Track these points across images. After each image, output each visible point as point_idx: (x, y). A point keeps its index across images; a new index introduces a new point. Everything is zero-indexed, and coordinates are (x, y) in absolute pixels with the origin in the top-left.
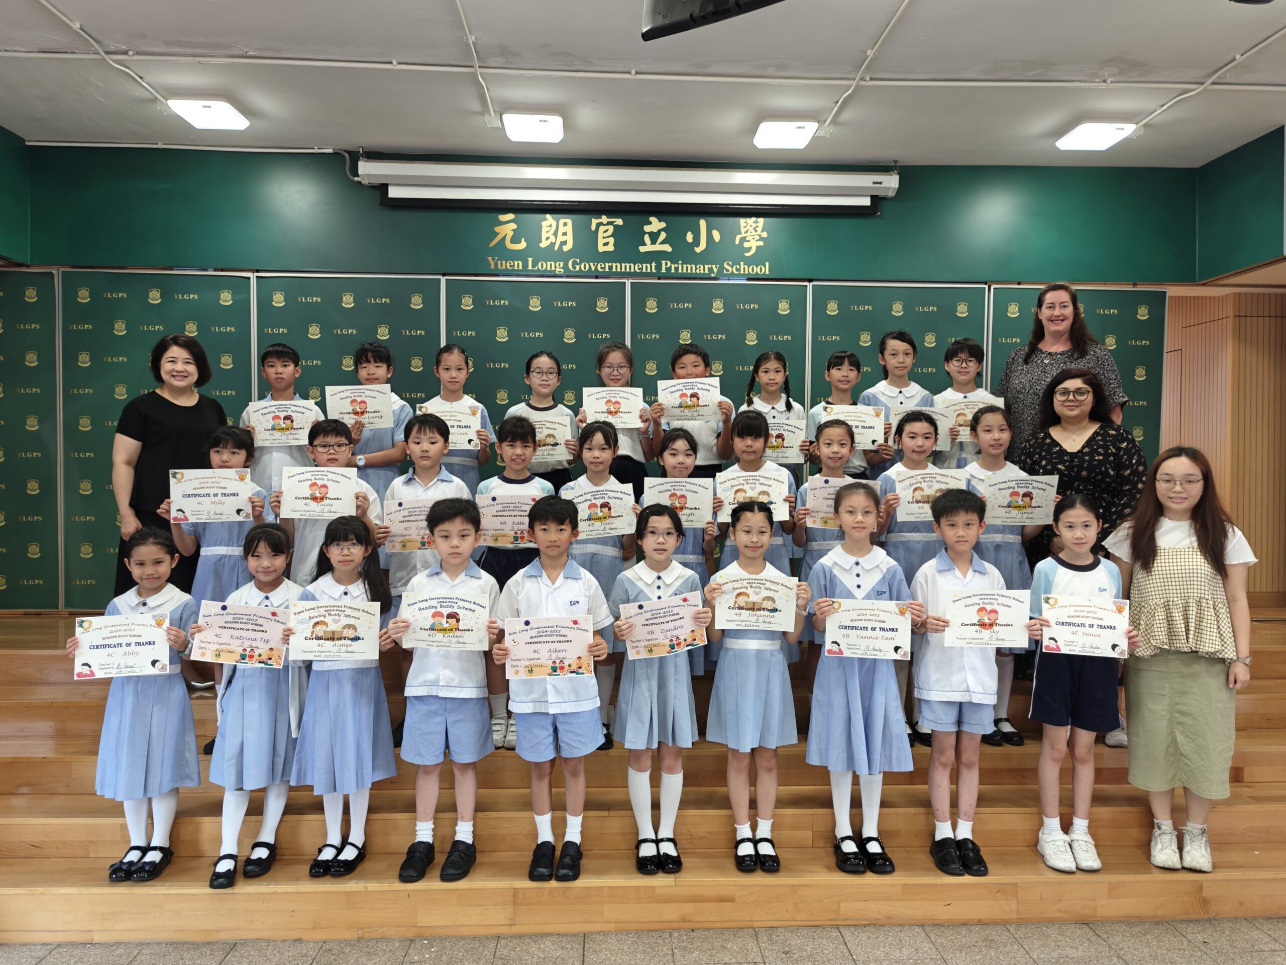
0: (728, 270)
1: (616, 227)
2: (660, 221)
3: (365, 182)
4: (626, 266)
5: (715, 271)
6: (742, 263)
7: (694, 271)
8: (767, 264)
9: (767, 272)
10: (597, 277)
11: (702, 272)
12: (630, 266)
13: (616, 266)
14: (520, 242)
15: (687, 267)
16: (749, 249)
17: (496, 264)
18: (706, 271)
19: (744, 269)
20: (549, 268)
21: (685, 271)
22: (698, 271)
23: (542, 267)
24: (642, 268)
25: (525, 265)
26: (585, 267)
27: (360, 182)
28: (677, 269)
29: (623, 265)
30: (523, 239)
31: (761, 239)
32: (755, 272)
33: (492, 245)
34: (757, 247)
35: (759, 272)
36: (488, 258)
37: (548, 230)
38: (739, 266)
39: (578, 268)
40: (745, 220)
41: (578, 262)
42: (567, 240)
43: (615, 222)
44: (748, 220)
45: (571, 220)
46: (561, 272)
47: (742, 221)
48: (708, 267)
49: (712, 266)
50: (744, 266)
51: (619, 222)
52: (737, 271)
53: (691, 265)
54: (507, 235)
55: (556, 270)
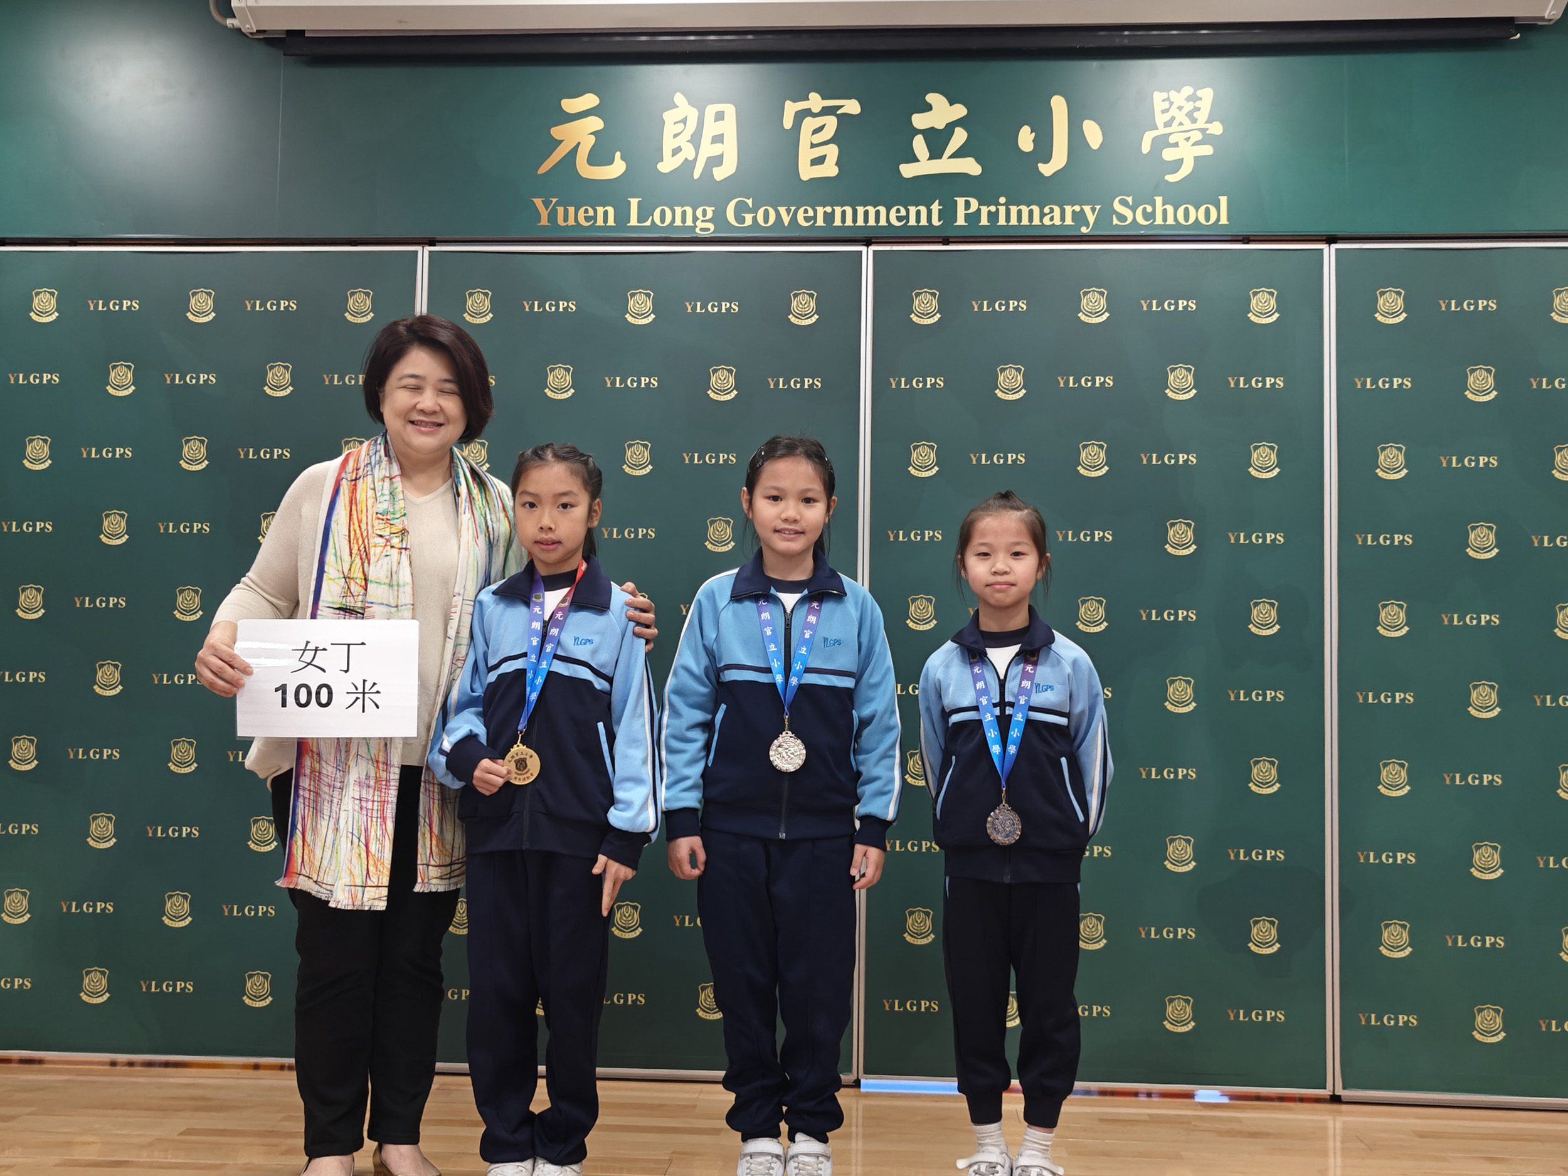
0: (1122, 218)
1: (843, 120)
2: (951, 105)
3: (250, 27)
4: (866, 213)
5: (1091, 218)
6: (1159, 200)
7: (1036, 221)
8: (1223, 200)
9: (1224, 221)
11: (1057, 222)
12: (878, 213)
13: (844, 213)
14: (610, 161)
15: (1019, 212)
16: (1177, 164)
17: (553, 216)
18: (1069, 221)
19: (1165, 215)
20: (678, 223)
21: (1014, 221)
22: (1047, 221)
23: (663, 219)
24: (907, 217)
25: (623, 215)
26: (765, 217)
27: (239, 30)
28: (994, 217)
29: (861, 210)
30: (618, 154)
31: (1207, 139)
32: (1192, 220)
33: (543, 170)
34: (1195, 158)
35: (1202, 220)
36: (533, 199)
37: (680, 131)
38: (1151, 206)
39: (749, 219)
40: (1164, 95)
41: (751, 206)
42: (723, 154)
43: (842, 106)
44: (1173, 94)
45: (735, 106)
46: (708, 229)
47: (1158, 97)
48: (1074, 211)
49: (1082, 209)
50: (1165, 207)
51: (852, 107)
52: (1146, 219)
53: (1031, 208)
54: (580, 146)
55: (696, 226)
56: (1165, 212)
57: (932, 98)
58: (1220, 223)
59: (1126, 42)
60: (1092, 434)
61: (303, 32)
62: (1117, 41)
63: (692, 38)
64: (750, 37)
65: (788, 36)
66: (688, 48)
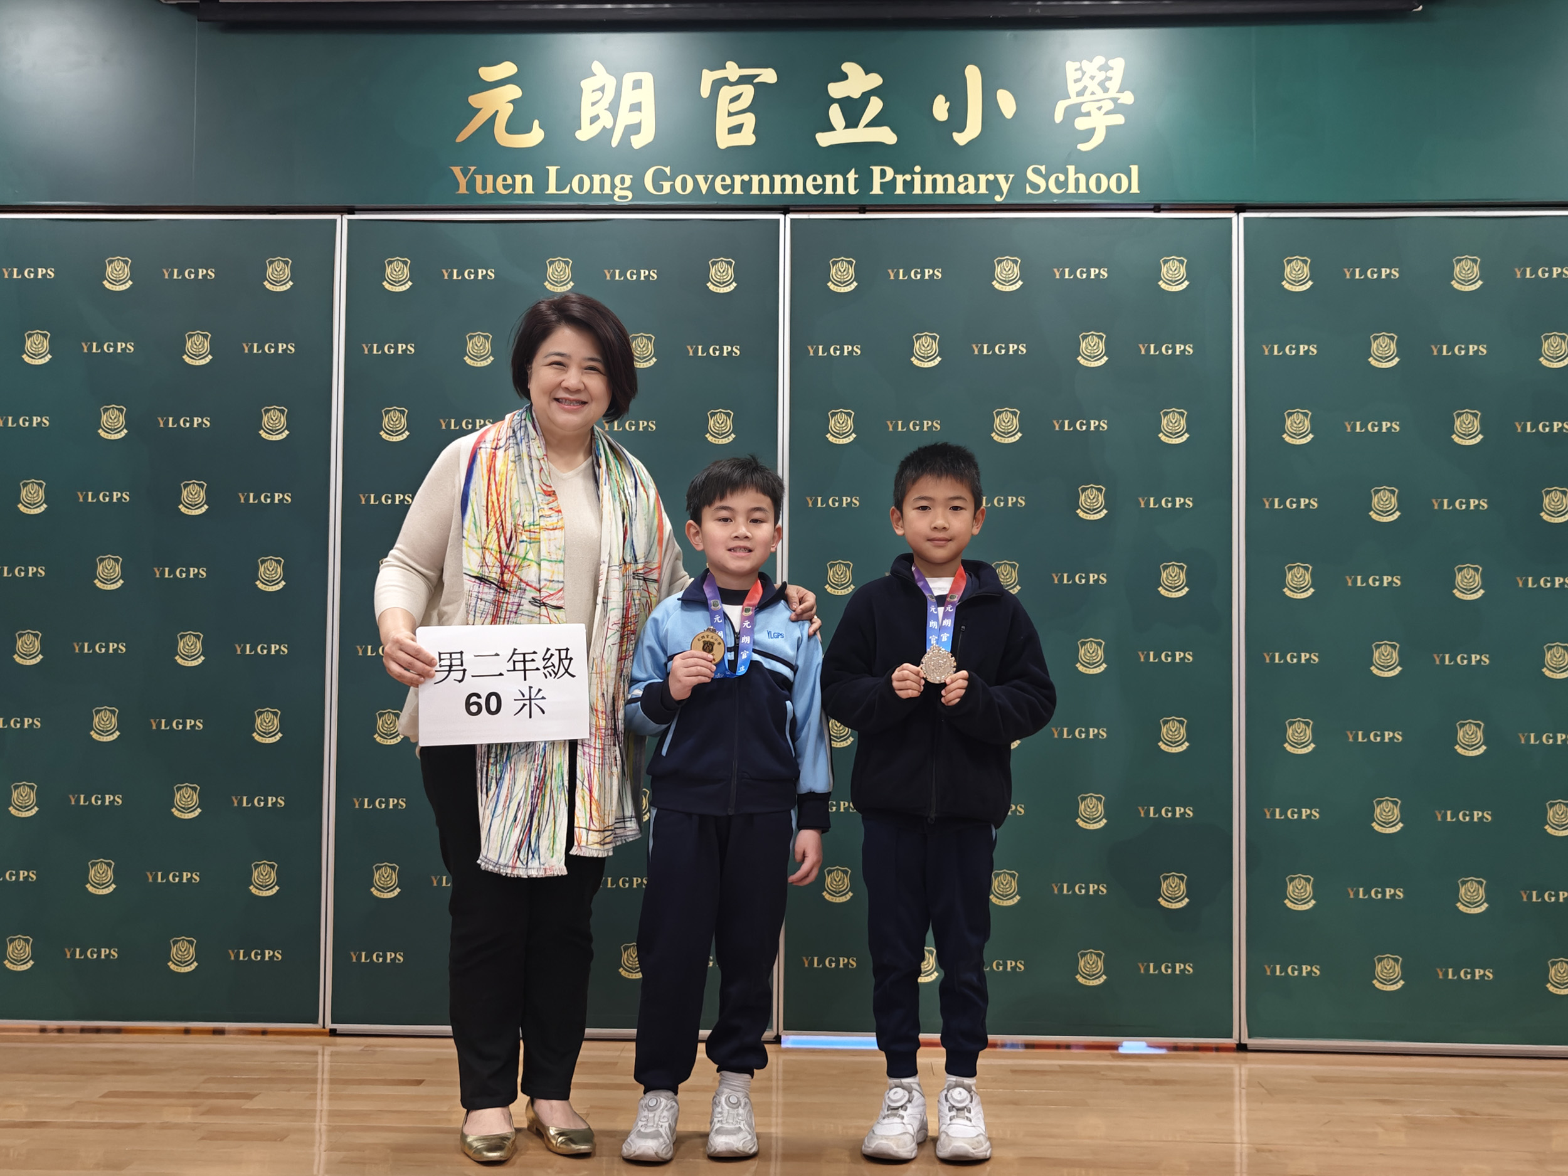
0: (1036, 187)
1: (761, 88)
2: (867, 74)
4: (783, 182)
5: (1005, 187)
6: (1071, 169)
7: (951, 190)
8: (1134, 169)
9: (1135, 189)
11: (971, 190)
12: (794, 182)
13: (761, 182)
14: (528, 130)
15: (934, 181)
16: (1089, 134)
17: (471, 184)
18: (983, 190)
19: (1078, 183)
20: (596, 190)
21: (929, 190)
22: (961, 190)
23: (581, 188)
24: (824, 186)
25: (541, 183)
26: (683, 185)
28: (908, 185)
29: (778, 179)
30: (536, 123)
31: (1118, 109)
32: (1104, 188)
33: (462, 137)
34: (1107, 127)
35: (1114, 188)
36: (452, 168)
37: (597, 100)
38: (1063, 174)
39: (667, 187)
40: (1077, 65)
41: (669, 174)
42: (640, 123)
43: (758, 76)
44: (1085, 63)
45: (653, 74)
46: (626, 197)
47: (1071, 67)
48: (988, 179)
49: (996, 179)
50: (1078, 175)
51: (769, 76)
52: (1059, 188)
53: (946, 176)
54: (498, 114)
55: (614, 194)
56: (1077, 181)
57: (847, 67)
58: (1131, 192)
59: (1038, 12)
60: (1005, 402)
62: (1030, 11)
63: (609, 6)
64: (667, 6)
65: (704, 5)
66: (604, 17)
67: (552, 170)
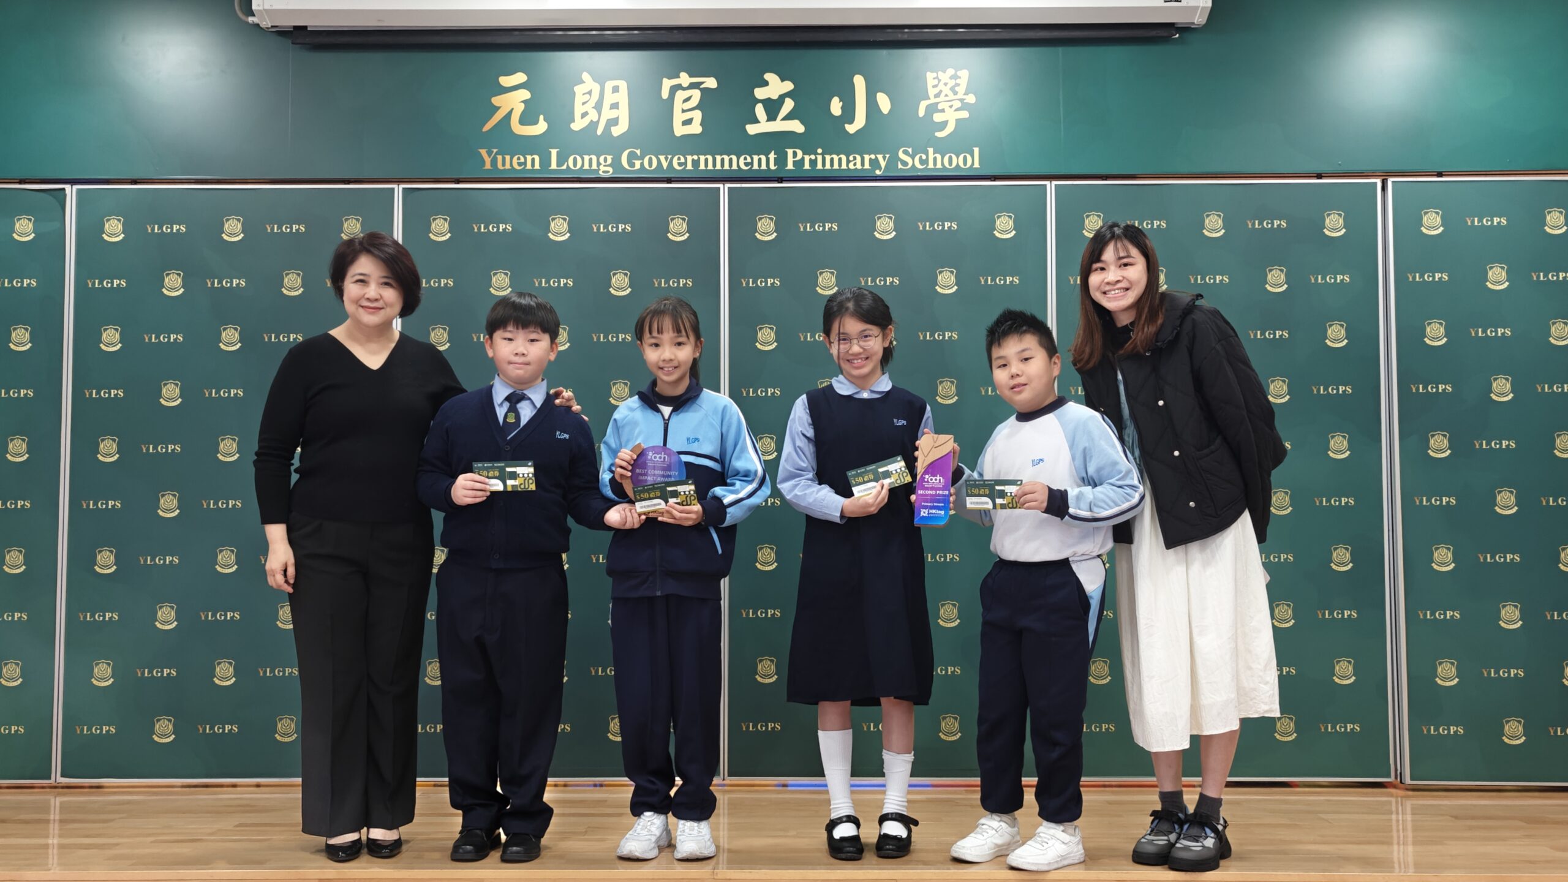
0: (905, 163)
1: (705, 92)
2: (782, 81)
3: (266, 23)
4: (723, 160)
5: (883, 164)
6: (931, 150)
8: (976, 150)
9: (977, 165)
10: (669, 180)
11: (859, 166)
12: (731, 161)
13: (706, 160)
14: (536, 122)
15: (832, 160)
16: (944, 124)
17: (494, 162)
18: (867, 166)
19: (936, 161)
20: (586, 167)
21: (828, 166)
22: (851, 166)
23: (575, 164)
24: (752, 163)
25: (545, 161)
26: (650, 163)
27: (258, 25)
28: (813, 163)
29: (719, 158)
30: (541, 117)
31: (964, 106)
32: (954, 165)
33: (487, 128)
34: (957, 120)
35: (961, 164)
36: (480, 150)
37: (587, 100)
38: (925, 154)
39: (638, 165)
40: (935, 75)
41: (639, 154)
42: (618, 117)
43: (703, 83)
44: (940, 73)
45: (627, 82)
46: (608, 172)
47: (930, 76)
48: (870, 159)
49: (876, 157)
50: (936, 155)
51: (711, 83)
52: (922, 165)
53: (840, 156)
54: (514, 111)
55: (599, 170)
56: (935, 159)
57: (769, 77)
58: (974, 167)
59: (905, 37)
61: (305, 27)
62: (900, 36)
63: (594, 33)
64: (636, 32)
65: (663, 32)
66: (591, 40)
67: (554, 152)
